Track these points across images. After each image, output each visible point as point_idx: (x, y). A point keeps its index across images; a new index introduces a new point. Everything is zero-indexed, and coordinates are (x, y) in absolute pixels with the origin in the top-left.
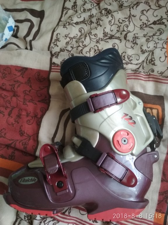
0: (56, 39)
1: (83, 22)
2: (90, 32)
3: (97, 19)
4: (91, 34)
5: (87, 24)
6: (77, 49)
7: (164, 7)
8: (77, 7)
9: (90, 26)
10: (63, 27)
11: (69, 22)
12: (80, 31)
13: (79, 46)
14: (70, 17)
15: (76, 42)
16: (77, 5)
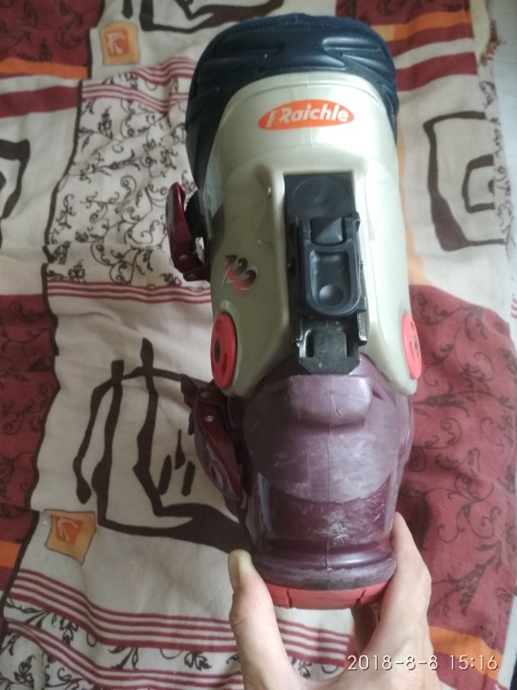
0: (64, 209)
1: (131, 161)
2: (149, 185)
3: (162, 153)
5: (141, 166)
6: (119, 230)
8: (110, 125)
9: (147, 170)
10: (81, 179)
11: (93, 166)
12: (125, 185)
13: (124, 221)
14: (96, 151)
15: (117, 211)
16: (110, 122)
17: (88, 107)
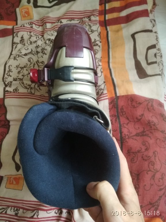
0: (9, 70)
1: (31, 53)
2: (37, 61)
3: (41, 49)
4: (38, 62)
5: (34, 54)
6: (28, 77)
7: (96, 31)
9: (37, 55)
10: (14, 60)
11: (18, 55)
12: (29, 61)
14: (19, 50)
15: (27, 70)
16: (24, 39)
17: (16, 35)
